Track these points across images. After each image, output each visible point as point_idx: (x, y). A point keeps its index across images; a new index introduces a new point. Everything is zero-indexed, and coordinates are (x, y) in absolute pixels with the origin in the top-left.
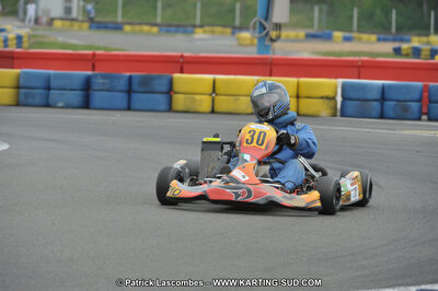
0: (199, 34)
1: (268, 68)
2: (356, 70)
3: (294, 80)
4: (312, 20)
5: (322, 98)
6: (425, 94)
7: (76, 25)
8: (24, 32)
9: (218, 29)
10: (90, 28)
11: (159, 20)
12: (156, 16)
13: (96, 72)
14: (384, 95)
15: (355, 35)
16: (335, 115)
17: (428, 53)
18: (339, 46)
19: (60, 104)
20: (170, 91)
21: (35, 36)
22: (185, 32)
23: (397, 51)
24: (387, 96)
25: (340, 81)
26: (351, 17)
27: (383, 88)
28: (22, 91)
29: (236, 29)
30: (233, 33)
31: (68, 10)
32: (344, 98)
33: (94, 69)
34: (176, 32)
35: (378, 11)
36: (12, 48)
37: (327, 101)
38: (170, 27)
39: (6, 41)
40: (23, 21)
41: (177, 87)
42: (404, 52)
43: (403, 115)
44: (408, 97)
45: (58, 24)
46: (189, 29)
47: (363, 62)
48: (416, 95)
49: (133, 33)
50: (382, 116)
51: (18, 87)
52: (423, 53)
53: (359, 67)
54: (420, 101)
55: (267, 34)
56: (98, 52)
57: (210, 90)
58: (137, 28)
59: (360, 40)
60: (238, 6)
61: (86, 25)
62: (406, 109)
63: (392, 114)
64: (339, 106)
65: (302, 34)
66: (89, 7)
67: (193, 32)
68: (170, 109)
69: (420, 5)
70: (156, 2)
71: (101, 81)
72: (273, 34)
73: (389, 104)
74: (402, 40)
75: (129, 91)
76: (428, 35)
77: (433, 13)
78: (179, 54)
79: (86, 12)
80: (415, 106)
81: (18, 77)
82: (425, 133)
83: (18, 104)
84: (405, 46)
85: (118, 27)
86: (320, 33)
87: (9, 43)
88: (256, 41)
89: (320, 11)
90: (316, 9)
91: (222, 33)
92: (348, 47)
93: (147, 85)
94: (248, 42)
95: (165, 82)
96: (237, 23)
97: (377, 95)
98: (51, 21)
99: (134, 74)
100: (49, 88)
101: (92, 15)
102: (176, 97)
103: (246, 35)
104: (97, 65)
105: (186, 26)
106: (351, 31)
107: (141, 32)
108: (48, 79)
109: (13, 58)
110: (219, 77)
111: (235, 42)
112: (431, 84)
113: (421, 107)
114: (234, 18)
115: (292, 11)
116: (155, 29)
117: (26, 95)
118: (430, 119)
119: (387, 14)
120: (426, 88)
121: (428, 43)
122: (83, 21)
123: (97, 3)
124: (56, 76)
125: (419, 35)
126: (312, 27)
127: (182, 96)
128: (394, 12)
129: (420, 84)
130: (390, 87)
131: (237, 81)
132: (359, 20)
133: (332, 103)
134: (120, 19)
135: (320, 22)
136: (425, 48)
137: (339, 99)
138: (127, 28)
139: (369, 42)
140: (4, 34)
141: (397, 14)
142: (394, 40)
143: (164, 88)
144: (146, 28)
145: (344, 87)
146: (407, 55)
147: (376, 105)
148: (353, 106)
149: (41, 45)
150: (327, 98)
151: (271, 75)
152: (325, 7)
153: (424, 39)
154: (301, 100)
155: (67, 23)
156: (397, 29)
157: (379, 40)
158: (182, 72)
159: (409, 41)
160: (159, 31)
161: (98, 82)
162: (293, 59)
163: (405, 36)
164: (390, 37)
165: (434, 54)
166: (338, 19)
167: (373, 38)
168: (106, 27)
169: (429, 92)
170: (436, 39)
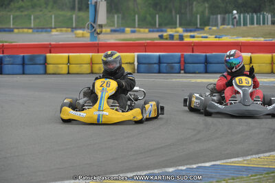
0: (54, 32)
1: (96, 49)
2: (144, 48)
4: (114, 22)
5: (127, 63)
6: (182, 59)
9: (64, 29)
11: (32, 26)
12: (31, 23)
14: (160, 61)
15: (137, 29)
16: (135, 72)
17: (178, 37)
18: (128, 35)
20: (45, 63)
22: (46, 31)
23: (161, 37)
24: (162, 61)
25: (136, 54)
26: (135, 20)
27: (159, 57)
29: (73, 29)
30: (72, 31)
32: (139, 63)
33: (3, 53)
34: (42, 31)
35: (148, 16)
37: (129, 65)
41: (49, 61)
42: (165, 37)
43: (171, 71)
44: (173, 61)
46: (49, 30)
47: (147, 43)
48: (177, 60)
49: (19, 33)
50: (159, 72)
52: (175, 37)
53: (146, 46)
54: (179, 63)
55: (95, 31)
56: (5, 44)
57: (66, 61)
58: (21, 30)
59: (139, 32)
60: (74, 16)
62: (172, 68)
63: (164, 71)
64: (136, 68)
65: (108, 30)
67: (51, 31)
68: (45, 73)
69: (171, 12)
70: (30, 16)
71: (9, 59)
72: (98, 30)
73: (163, 65)
74: (162, 31)
75: (23, 64)
76: (175, 28)
77: (178, 16)
78: (48, 43)
80: (177, 66)
82: (184, 80)
84: (165, 34)
85: (11, 31)
86: (118, 29)
88: (89, 35)
89: (118, 17)
90: (116, 16)
91: (66, 31)
93: (32, 60)
94: (79, 35)
95: (42, 58)
96: (74, 25)
97: (156, 61)
99: (25, 55)
102: (48, 66)
103: (79, 32)
104: (5, 50)
105: (47, 28)
106: (135, 27)
107: (23, 33)
110: (70, 54)
111: (74, 36)
112: (185, 54)
113: (180, 67)
114: (72, 23)
115: (108, 18)
116: (30, 31)
118: (185, 73)
119: (154, 18)
120: (182, 55)
121: (177, 32)
125: (171, 28)
126: (114, 26)
127: (51, 65)
128: (157, 16)
129: (179, 54)
130: (163, 56)
131: (80, 56)
132: (138, 21)
133: (132, 66)
134: (12, 26)
135: (118, 23)
136: (176, 35)
137: (136, 64)
138: (16, 31)
139: (144, 33)
141: (159, 17)
142: (158, 31)
143: (42, 62)
144: (26, 30)
145: (138, 57)
146: (166, 39)
147: (156, 66)
148: (145, 66)
150: (130, 63)
151: (98, 52)
152: (120, 15)
153: (174, 30)
156: (159, 25)
157: (150, 31)
158: (50, 53)
159: (166, 31)
160: (33, 31)
161: (7, 60)
162: (110, 43)
163: (164, 29)
164: (155, 30)
165: (181, 38)
166: (127, 21)
167: (147, 30)
168: (5, 31)
169: (184, 58)
170: (180, 30)
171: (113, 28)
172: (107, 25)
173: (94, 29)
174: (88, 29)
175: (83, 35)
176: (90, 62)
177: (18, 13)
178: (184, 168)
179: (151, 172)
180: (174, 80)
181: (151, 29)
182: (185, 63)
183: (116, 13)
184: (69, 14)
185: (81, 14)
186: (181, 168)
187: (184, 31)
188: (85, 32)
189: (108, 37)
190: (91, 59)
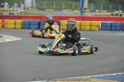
0: (64, 11)
1: (83, 19)
3: (90, 22)
4: (91, 7)
5: (96, 26)
6: (121, 25)
7: (34, 9)
8: (22, 11)
9: (68, 10)
10: (38, 10)
11: (54, 8)
12: (53, 7)
13: (41, 20)
14: (111, 25)
15: (101, 11)
16: (99, 30)
17: (120, 15)
18: (98, 13)
19: (33, 28)
21: (25, 12)
22: (60, 10)
23: (112, 14)
24: (112, 25)
25: (101, 22)
26: (100, 6)
27: (111, 23)
28: (23, 25)
29: (73, 10)
30: (72, 11)
31: (32, 6)
32: (102, 26)
33: (40, 20)
34: (58, 10)
35: (107, 5)
36: (20, 15)
37: (97, 27)
38: (57, 9)
39: (18, 13)
40: (21, 8)
41: (61, 24)
42: (114, 15)
43: (116, 30)
44: (117, 26)
45: (30, 9)
46: (62, 10)
47: (106, 17)
48: (119, 25)
49: (48, 11)
50: (111, 30)
51: (22, 24)
52: (118, 15)
53: (105, 18)
54: (120, 26)
55: (82, 11)
56: (41, 15)
58: (49, 10)
59: (102, 12)
60: (73, 4)
61: (37, 9)
62: (117, 28)
63: (113, 30)
64: (100, 28)
65: (88, 11)
66: (37, 5)
67: (62, 11)
69: (117, 3)
70: (53, 3)
71: (43, 22)
72: (84, 11)
73: (113, 27)
74: (113, 12)
76: (119, 11)
77: (120, 5)
78: (61, 16)
79: (37, 6)
80: (119, 28)
81: (23, 22)
82: (122, 34)
83: (22, 28)
84: (114, 13)
85: (44, 10)
86: (93, 10)
87: (19, 14)
88: (79, 13)
89: (93, 5)
90: (92, 5)
91: (69, 11)
92: (100, 14)
94: (76, 13)
95: (58, 22)
96: (73, 8)
97: (109, 25)
98: (28, 8)
100: (30, 24)
101: (38, 7)
102: (61, 26)
103: (75, 11)
104: (41, 18)
105: (60, 9)
106: (100, 10)
107: (50, 11)
108: (30, 22)
109: (21, 17)
111: (73, 13)
112: (123, 22)
113: (120, 28)
114: (72, 7)
115: (88, 5)
116: (53, 10)
117: (25, 26)
118: (122, 31)
119: (109, 6)
120: (121, 23)
122: (36, 8)
123: (39, 4)
124: (31, 21)
125: (117, 11)
126: (91, 9)
127: (62, 26)
128: (111, 5)
129: (120, 22)
130: (113, 23)
132: (102, 7)
134: (45, 8)
135: (93, 7)
136: (119, 14)
137: (100, 26)
138: (47, 10)
139: (105, 12)
140: (17, 11)
142: (111, 12)
144: (51, 10)
145: (102, 23)
146: (115, 15)
147: (109, 27)
148: (104, 28)
149: (26, 14)
150: (98, 26)
151: (84, 21)
152: (94, 4)
153: (118, 11)
154: (91, 27)
155: (32, 9)
156: (112, 9)
157: (107, 12)
158: (62, 20)
159: (114, 12)
160: (54, 10)
161: (42, 23)
162: (89, 17)
163: (114, 11)
164: (110, 11)
165: (121, 15)
166: (97, 7)
167: (106, 11)
168: (42, 10)
169: (122, 24)
170: (121, 12)
171: (91, 10)
172: (88, 8)
173: (82, 10)
174: (79, 10)
175: (77, 13)
176: (79, 25)
177: (48, 2)
178: (120, 74)
179: (105, 75)
180: (117, 34)
181: (108, 11)
182: (123, 27)
183: (92, 3)
184: (71, 3)
185: (76, 3)
186: (119, 74)
187: (123, 12)
188: (78, 11)
189: (88, 14)
190: (80, 23)
